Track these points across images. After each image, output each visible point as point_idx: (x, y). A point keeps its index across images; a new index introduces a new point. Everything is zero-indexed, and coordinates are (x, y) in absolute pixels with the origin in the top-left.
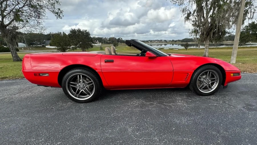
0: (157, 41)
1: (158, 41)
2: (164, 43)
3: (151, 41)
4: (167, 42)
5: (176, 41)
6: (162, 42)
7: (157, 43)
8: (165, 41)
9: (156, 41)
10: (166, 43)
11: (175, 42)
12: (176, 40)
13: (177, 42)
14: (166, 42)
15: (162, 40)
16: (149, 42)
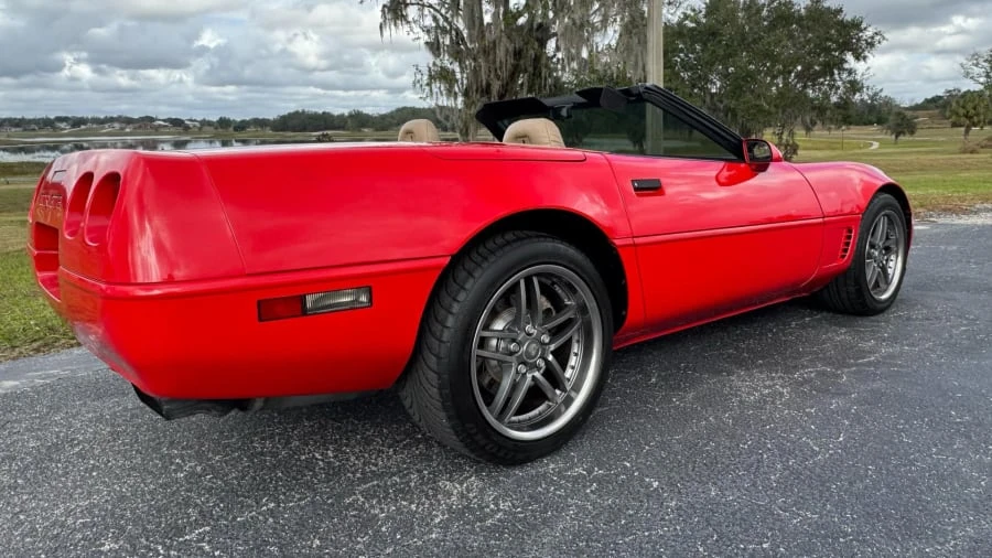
0: (117, 125)
1: (129, 121)
2: (168, 134)
3: (77, 122)
4: (187, 128)
5: (242, 126)
6: (157, 129)
7: (121, 133)
8: (176, 123)
9: (112, 120)
10: (179, 134)
11: (236, 129)
12: (239, 120)
13: (252, 129)
14: (180, 129)
15: (151, 119)
16: (63, 125)
